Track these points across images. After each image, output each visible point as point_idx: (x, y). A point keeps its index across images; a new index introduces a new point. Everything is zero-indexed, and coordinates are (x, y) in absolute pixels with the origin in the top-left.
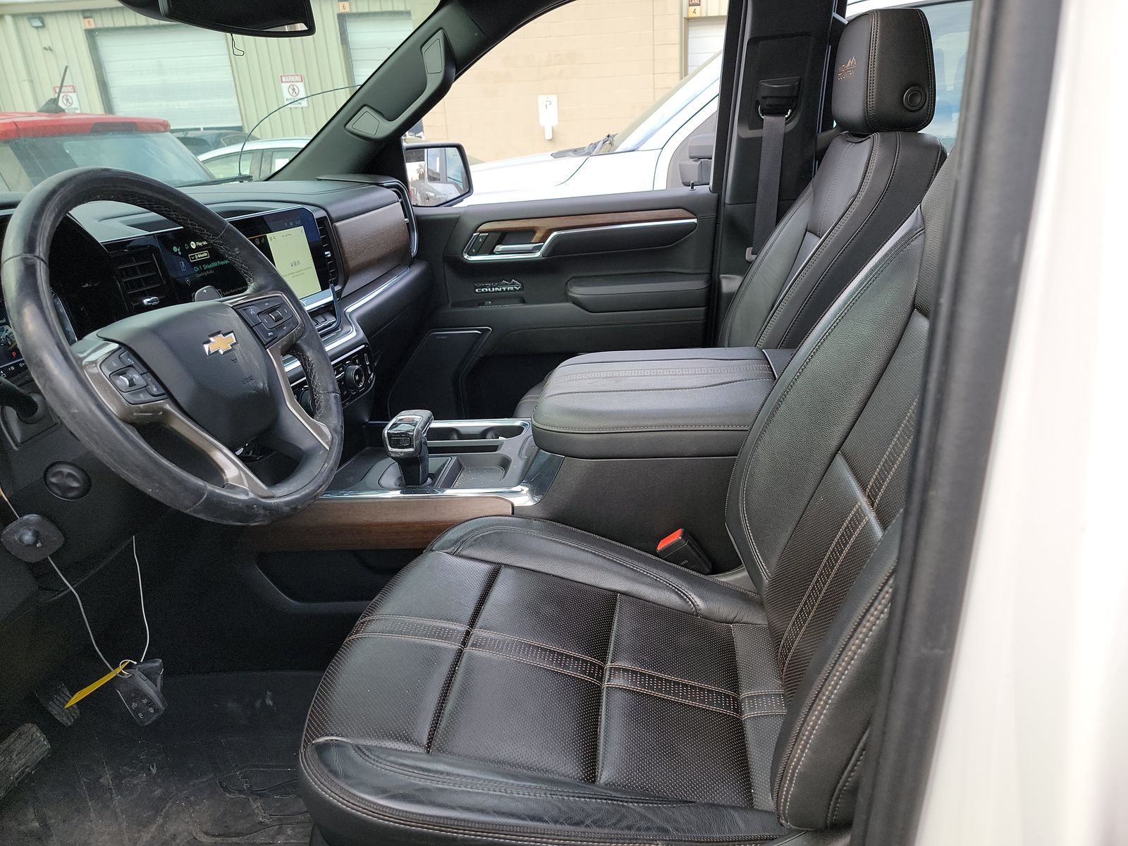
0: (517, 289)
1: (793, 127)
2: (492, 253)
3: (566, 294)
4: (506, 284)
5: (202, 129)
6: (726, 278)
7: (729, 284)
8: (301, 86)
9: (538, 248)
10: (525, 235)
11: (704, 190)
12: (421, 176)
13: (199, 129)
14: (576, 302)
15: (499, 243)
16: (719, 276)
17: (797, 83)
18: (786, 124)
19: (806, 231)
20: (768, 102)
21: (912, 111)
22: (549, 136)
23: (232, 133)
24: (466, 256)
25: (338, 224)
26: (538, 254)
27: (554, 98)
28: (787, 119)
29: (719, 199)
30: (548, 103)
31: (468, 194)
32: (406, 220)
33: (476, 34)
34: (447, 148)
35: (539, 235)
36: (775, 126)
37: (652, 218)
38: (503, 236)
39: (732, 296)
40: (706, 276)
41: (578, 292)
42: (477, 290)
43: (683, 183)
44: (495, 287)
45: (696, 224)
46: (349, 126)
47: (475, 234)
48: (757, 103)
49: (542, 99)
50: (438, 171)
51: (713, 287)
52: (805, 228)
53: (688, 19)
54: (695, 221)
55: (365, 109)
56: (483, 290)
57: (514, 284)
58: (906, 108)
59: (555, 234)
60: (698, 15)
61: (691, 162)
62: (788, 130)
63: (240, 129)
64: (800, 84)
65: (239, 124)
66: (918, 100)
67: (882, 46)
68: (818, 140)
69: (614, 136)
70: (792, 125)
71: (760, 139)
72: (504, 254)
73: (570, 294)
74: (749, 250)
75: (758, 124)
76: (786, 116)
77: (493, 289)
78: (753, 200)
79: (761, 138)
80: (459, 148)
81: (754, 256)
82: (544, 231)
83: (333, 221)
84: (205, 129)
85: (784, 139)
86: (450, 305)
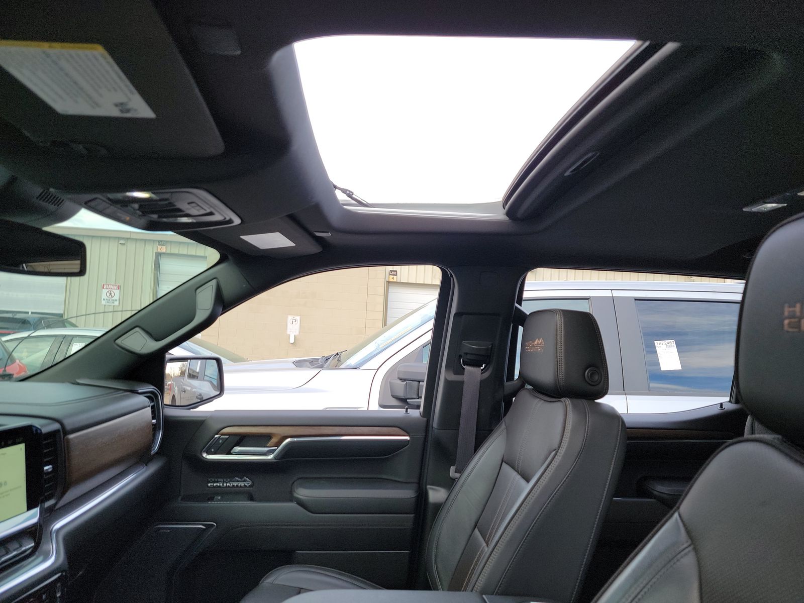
0: (248, 485)
1: (487, 376)
2: (229, 453)
3: (291, 493)
4: (238, 481)
5: (30, 313)
6: (432, 489)
7: (436, 495)
8: (117, 292)
9: (272, 452)
10: (261, 439)
11: (415, 413)
12: (183, 373)
13: (28, 313)
14: (301, 503)
15: (238, 444)
16: (426, 487)
17: (490, 346)
18: (482, 373)
19: (503, 461)
20: (469, 357)
21: (591, 385)
22: (292, 341)
23: (52, 318)
24: (205, 455)
25: (71, 436)
26: (271, 457)
27: (298, 318)
28: (482, 370)
29: (428, 422)
30: (294, 321)
31: (219, 396)
32: (154, 421)
33: (244, 286)
34: (207, 360)
35: (274, 440)
36: (474, 375)
37: (372, 433)
38: (242, 439)
39: (438, 507)
40: (415, 485)
41: (303, 493)
42: (209, 485)
43: (392, 395)
44: (227, 483)
45: (409, 441)
46: (119, 341)
47: (216, 436)
48: (460, 357)
49: (290, 318)
50: (198, 371)
51: (422, 496)
52: (501, 458)
53: (389, 282)
54: (408, 438)
55: (137, 329)
56: (215, 484)
57: (245, 481)
58: (586, 381)
59: (288, 440)
60: (395, 280)
61: (399, 382)
62: (484, 378)
63: (61, 315)
64: (492, 347)
65: (62, 312)
66: (596, 377)
67: (566, 335)
68: (505, 387)
69: (341, 353)
70: (487, 374)
71: (462, 383)
72: (240, 455)
73: (295, 495)
74: (452, 469)
75: (461, 372)
76: (482, 368)
77: (225, 484)
78: (457, 427)
79: (463, 381)
80: (218, 361)
81: (457, 475)
82: (279, 437)
83: (66, 432)
84: (32, 313)
85: (480, 385)
86: (180, 498)
